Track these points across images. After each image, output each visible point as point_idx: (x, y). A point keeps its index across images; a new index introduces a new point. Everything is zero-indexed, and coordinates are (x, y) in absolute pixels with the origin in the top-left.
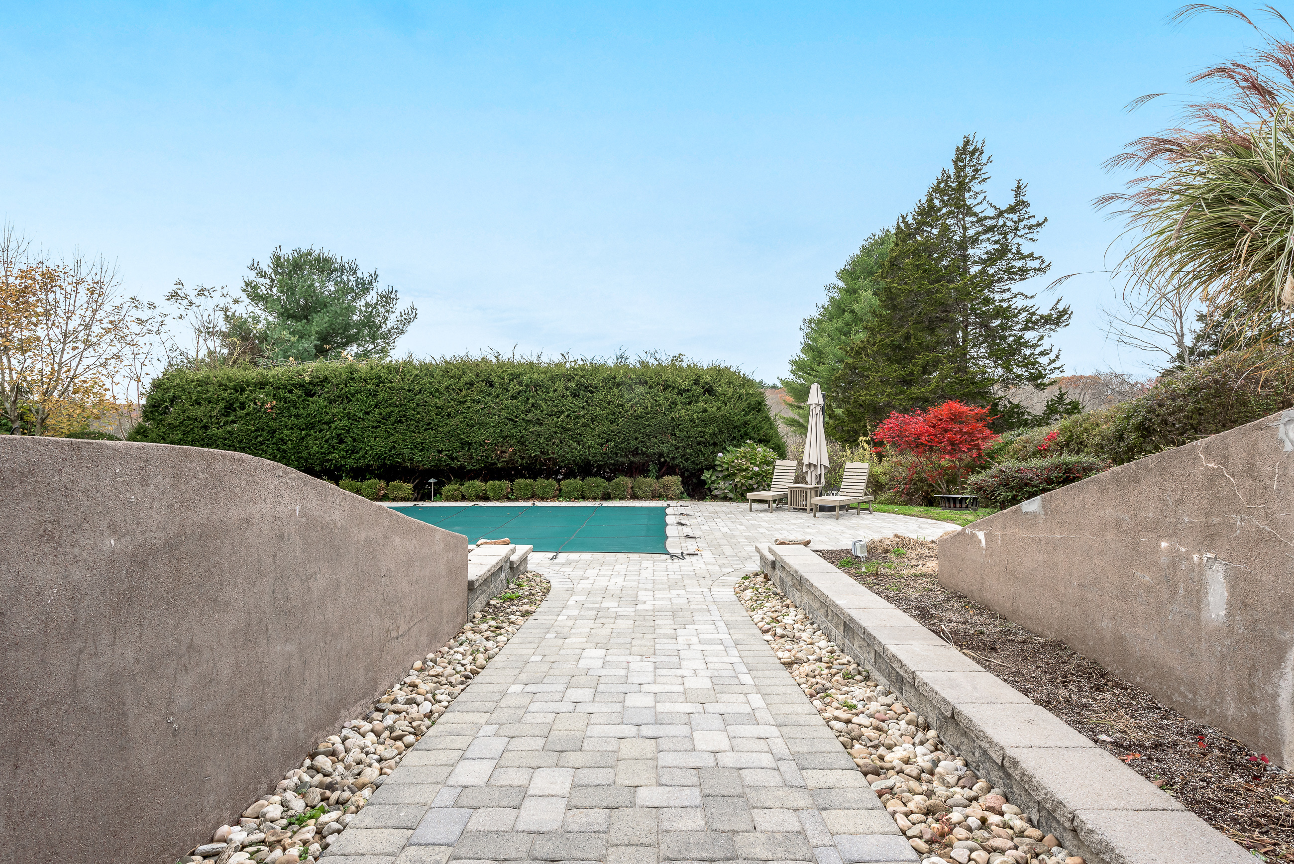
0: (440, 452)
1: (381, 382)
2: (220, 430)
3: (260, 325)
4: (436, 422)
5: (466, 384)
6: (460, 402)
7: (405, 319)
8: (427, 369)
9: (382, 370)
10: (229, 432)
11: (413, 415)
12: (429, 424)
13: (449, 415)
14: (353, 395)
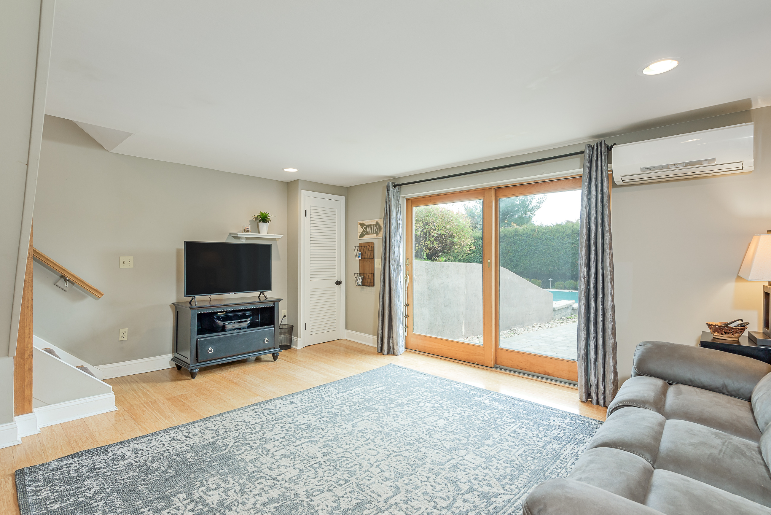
0: (554, 266)
1: (528, 236)
2: (467, 256)
3: (478, 211)
4: (552, 253)
5: (567, 235)
6: (564, 244)
7: (541, 201)
8: (548, 230)
9: (529, 231)
10: (470, 257)
11: (542, 250)
12: (549, 254)
13: (558, 250)
14: (516, 242)
